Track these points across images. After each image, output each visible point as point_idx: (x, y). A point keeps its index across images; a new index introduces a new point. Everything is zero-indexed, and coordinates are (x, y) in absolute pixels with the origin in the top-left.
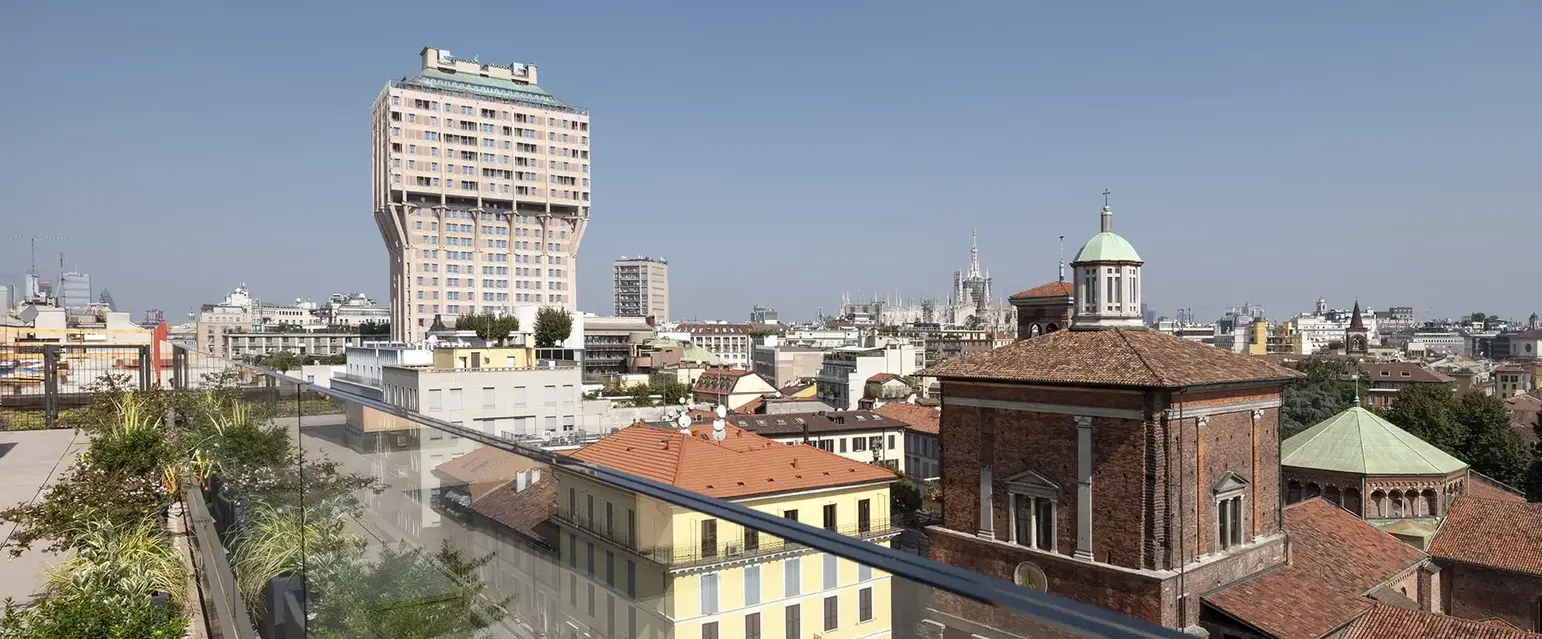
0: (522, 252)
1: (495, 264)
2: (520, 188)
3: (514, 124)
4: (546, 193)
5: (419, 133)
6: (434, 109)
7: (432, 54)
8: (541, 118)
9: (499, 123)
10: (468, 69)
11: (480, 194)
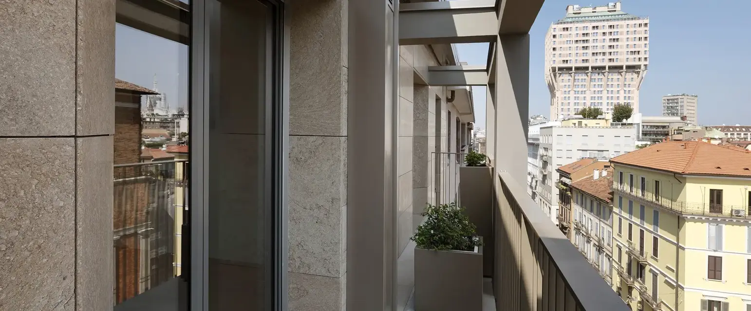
0: (610, 89)
1: (596, 95)
2: (610, 59)
3: (607, 30)
4: (623, 60)
5: (564, 42)
6: (571, 30)
7: (570, 8)
8: (622, 25)
9: (600, 31)
10: (587, 11)
11: (589, 65)
